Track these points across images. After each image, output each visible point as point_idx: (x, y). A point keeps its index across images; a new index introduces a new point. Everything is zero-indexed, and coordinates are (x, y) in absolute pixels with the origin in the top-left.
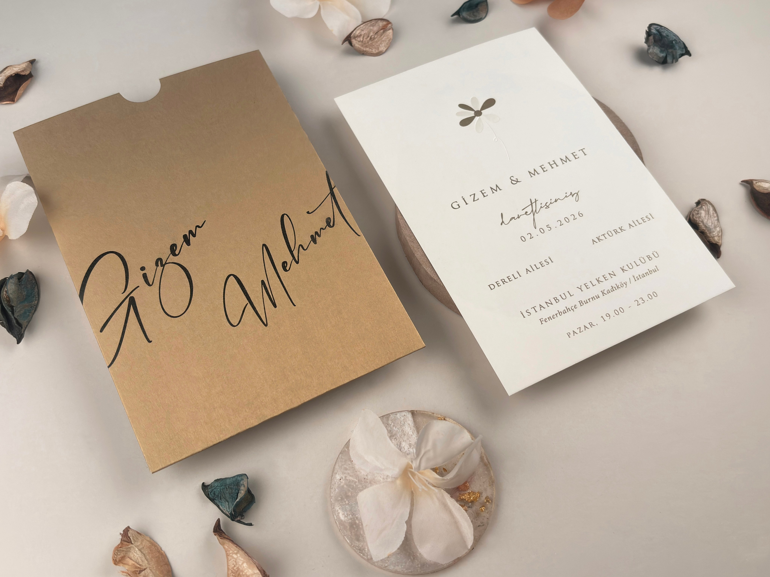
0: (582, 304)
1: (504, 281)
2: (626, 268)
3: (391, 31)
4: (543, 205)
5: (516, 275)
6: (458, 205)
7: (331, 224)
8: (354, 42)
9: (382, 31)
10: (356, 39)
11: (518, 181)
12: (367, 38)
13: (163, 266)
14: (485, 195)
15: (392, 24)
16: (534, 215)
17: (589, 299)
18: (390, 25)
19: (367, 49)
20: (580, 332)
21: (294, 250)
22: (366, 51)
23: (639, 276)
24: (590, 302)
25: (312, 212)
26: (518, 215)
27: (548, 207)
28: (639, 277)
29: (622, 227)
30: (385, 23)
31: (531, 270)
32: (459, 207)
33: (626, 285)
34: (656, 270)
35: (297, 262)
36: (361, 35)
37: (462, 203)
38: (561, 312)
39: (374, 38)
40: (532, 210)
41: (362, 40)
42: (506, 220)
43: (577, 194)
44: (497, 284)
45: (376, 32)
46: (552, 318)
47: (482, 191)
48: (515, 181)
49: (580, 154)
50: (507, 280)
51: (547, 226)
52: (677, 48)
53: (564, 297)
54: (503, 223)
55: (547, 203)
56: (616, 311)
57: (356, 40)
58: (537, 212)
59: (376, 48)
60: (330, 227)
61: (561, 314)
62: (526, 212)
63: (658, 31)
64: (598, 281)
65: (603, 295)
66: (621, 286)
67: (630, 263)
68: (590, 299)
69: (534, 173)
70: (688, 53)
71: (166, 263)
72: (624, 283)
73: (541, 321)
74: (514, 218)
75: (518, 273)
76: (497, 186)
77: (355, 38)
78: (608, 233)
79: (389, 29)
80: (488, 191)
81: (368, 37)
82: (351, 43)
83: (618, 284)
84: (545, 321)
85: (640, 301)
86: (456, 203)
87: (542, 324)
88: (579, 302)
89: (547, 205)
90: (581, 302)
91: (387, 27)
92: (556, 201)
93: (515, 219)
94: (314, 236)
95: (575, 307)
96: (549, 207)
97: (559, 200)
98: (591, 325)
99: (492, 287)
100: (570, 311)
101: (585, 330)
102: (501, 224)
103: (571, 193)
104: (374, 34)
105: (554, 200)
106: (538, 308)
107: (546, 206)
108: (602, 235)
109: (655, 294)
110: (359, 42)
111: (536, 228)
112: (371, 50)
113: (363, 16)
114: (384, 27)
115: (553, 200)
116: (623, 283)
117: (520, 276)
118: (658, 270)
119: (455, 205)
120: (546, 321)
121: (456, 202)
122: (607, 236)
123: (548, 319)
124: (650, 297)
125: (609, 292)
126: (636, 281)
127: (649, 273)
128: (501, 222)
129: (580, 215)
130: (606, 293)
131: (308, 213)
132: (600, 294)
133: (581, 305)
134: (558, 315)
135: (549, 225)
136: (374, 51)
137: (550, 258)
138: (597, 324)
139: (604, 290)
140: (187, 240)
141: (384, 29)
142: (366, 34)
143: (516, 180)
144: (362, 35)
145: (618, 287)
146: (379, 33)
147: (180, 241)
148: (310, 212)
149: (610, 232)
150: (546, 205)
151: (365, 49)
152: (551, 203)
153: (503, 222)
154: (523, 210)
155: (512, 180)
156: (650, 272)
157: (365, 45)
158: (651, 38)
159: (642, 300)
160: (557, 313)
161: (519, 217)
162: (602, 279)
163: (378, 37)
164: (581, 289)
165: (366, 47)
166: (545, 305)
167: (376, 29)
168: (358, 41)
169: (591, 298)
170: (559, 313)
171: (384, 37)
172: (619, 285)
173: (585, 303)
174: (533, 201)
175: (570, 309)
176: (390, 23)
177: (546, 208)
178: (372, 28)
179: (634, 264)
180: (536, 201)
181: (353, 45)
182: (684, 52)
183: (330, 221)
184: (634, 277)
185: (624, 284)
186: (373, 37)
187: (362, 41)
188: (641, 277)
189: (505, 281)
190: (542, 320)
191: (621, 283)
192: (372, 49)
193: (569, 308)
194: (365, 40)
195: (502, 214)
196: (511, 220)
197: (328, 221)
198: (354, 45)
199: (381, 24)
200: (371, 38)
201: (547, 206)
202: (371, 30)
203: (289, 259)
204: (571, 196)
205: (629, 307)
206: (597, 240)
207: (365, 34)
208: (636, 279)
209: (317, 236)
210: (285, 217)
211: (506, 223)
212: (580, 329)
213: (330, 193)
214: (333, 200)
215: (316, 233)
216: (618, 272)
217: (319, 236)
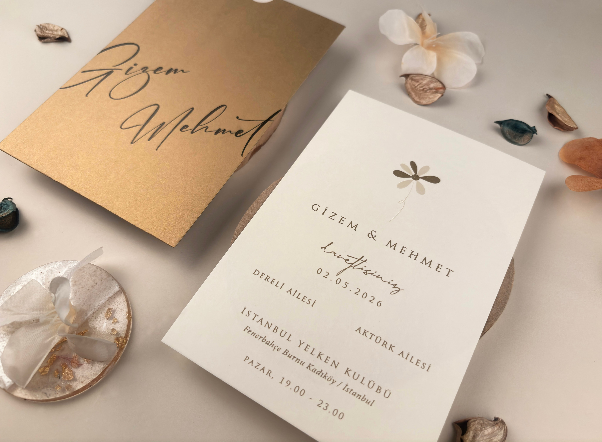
0: (285, 353)
1: (267, 278)
2: (351, 373)
3: (440, 95)
4: (364, 269)
5: (280, 285)
7: (238, 135)
9: (434, 91)
11: (374, 238)
12: (420, 87)
13: (143, 72)
14: (342, 222)
16: (350, 267)
17: (294, 357)
18: (443, 91)
20: (255, 367)
21: (201, 125)
23: (352, 390)
24: (292, 359)
26: (340, 255)
27: (366, 274)
28: (349, 390)
29: (394, 346)
30: (442, 87)
31: (293, 293)
32: (317, 210)
33: (333, 383)
34: (370, 403)
35: (192, 133)
36: (418, 82)
37: (321, 210)
38: (266, 340)
39: (426, 92)
40: (353, 264)
42: (328, 249)
43: (399, 291)
44: (262, 275)
45: (430, 88)
46: (255, 335)
47: (343, 218)
48: (372, 236)
49: (444, 271)
50: (270, 280)
51: (346, 282)
53: (282, 335)
54: (324, 248)
55: (370, 271)
56: (298, 387)
57: (412, 82)
58: (354, 268)
59: (419, 98)
61: (264, 340)
62: (348, 260)
64: (319, 355)
65: (307, 368)
66: (328, 379)
67: (359, 375)
68: (296, 357)
69: (393, 246)
71: (146, 72)
72: (333, 380)
73: (246, 328)
74: (335, 253)
75: (283, 285)
76: (357, 225)
77: (412, 79)
78: (377, 337)
79: (440, 93)
80: (346, 222)
81: (423, 87)
83: (329, 375)
84: (249, 331)
85: (324, 406)
87: (244, 330)
88: (286, 350)
89: (368, 272)
90: (287, 351)
91: (440, 90)
92: (377, 277)
93: (335, 255)
94: (221, 131)
95: (278, 349)
96: (367, 274)
97: (381, 278)
98: (269, 373)
99: (257, 272)
100: (272, 347)
101: (260, 370)
102: (322, 248)
103: (396, 285)
104: (428, 88)
105: (377, 275)
106: (257, 319)
107: (367, 272)
108: (371, 333)
109: (341, 416)
111: (337, 275)
115: (377, 274)
116: (332, 379)
117: (281, 288)
118: (371, 405)
119: (315, 207)
120: (249, 332)
121: (320, 206)
122: (374, 338)
123: (251, 333)
124: (335, 412)
125: (314, 371)
126: (344, 389)
127: (361, 398)
128: (324, 247)
129: (379, 304)
130: (311, 369)
131: (237, 117)
132: (306, 365)
133: (283, 354)
134: (261, 339)
135: (348, 283)
137: (314, 302)
138: (273, 378)
139: (313, 365)
140: (168, 72)
141: (437, 90)
143: (374, 236)
145: (325, 376)
147: (166, 68)
148: (239, 118)
149: (380, 339)
150: (367, 271)
152: (372, 274)
153: (325, 248)
154: (348, 256)
155: (371, 233)
156: (363, 398)
159: (327, 407)
160: (262, 337)
161: (338, 257)
162: (324, 357)
163: (429, 93)
164: (300, 344)
165: (414, 91)
166: (264, 322)
167: (432, 85)
169: (297, 358)
170: (264, 339)
171: (432, 95)
172: (327, 376)
173: (289, 355)
174: (363, 259)
175: (274, 346)
176: (445, 90)
177: (364, 272)
179: (360, 379)
180: (365, 261)
183: (241, 133)
184: (347, 385)
185: (332, 381)
188: (352, 392)
190: (248, 328)
191: (331, 377)
192: (416, 97)
193: (274, 345)
195: (332, 243)
196: (331, 252)
198: (408, 83)
199: (439, 85)
201: (367, 273)
202: (428, 85)
203: (192, 127)
204: (393, 286)
205: (310, 398)
206: (362, 332)
207: (422, 83)
208: (346, 389)
210: (224, 107)
211: (326, 250)
212: (258, 365)
213: (265, 121)
214: (260, 126)
215: (224, 130)
216: (342, 368)
217: (223, 133)
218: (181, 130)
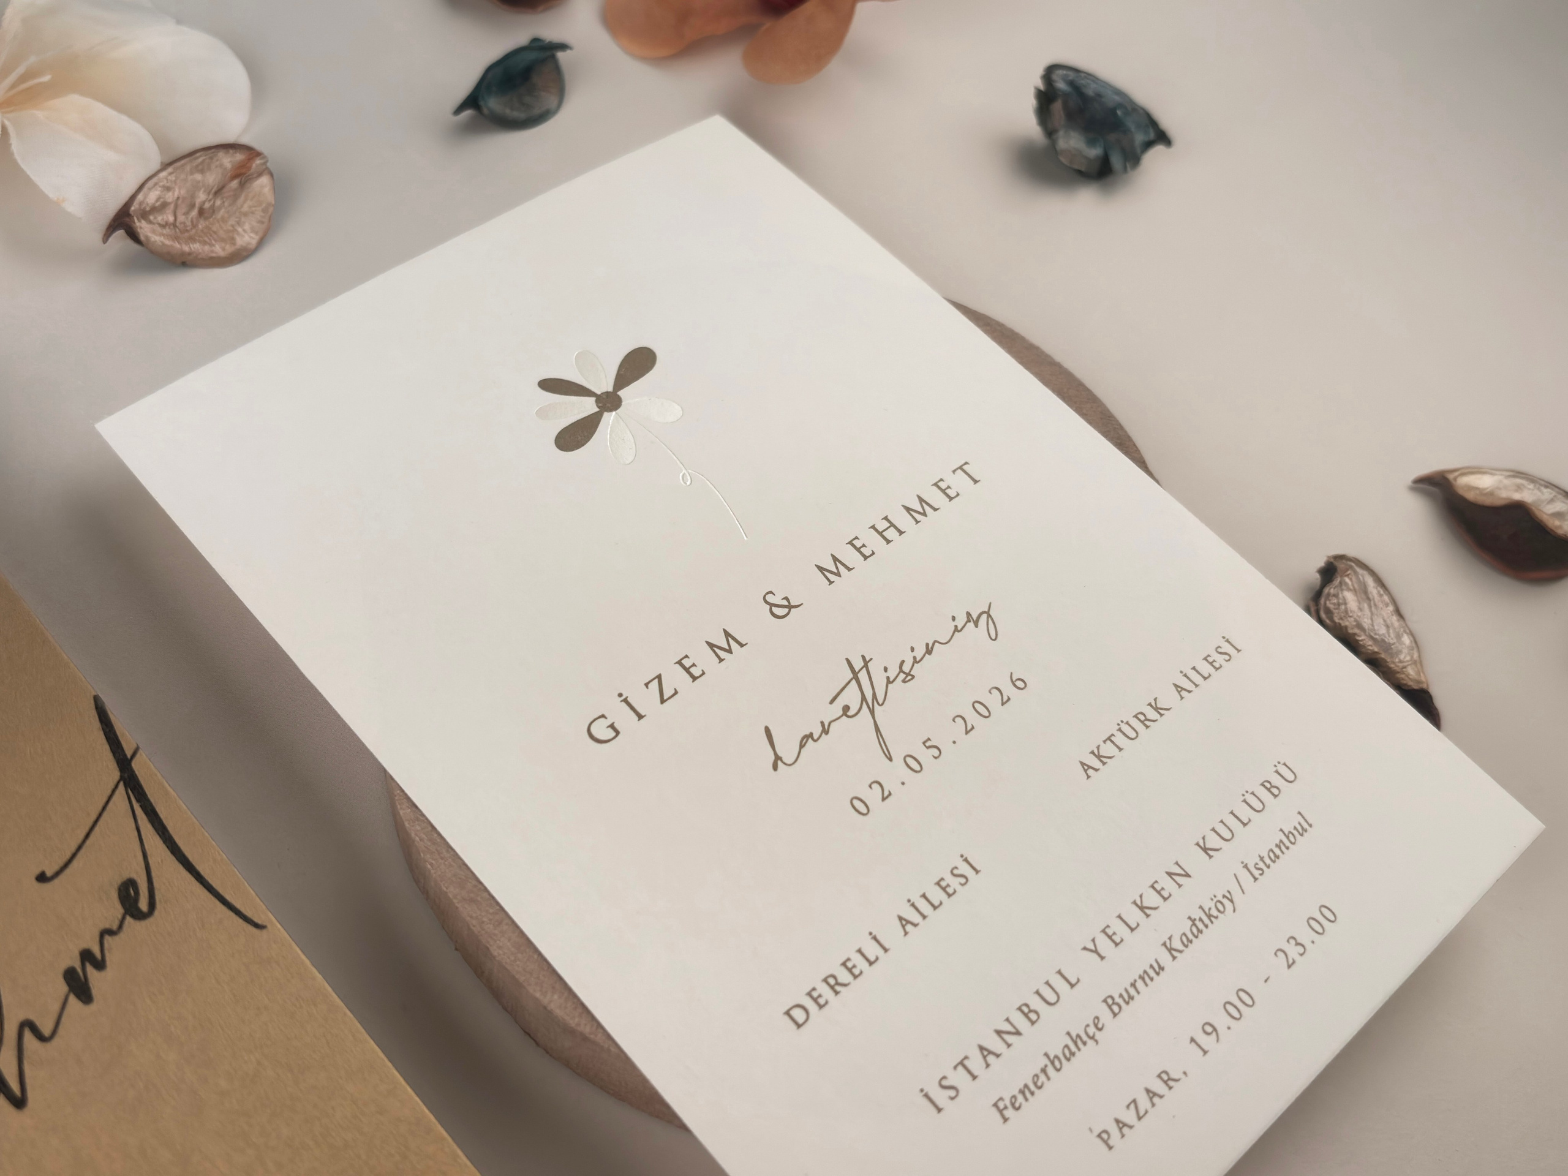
0: (1116, 1009)
1: (834, 985)
2: (1213, 841)
3: (264, 180)
4: (892, 674)
5: (872, 950)
6: (612, 726)
7: (143, 905)
8: (143, 228)
9: (235, 184)
10: (151, 218)
11: (792, 604)
12: (186, 214)
14: (696, 672)
15: (265, 157)
16: (872, 712)
17: (1133, 985)
18: (258, 161)
19: (196, 247)
20: (1140, 1118)
22: (190, 254)
23: (1262, 859)
24: (1138, 993)
25: (57, 874)
26: (822, 723)
27: (909, 677)
28: (1261, 865)
29: (1155, 700)
30: (239, 157)
31: (915, 917)
32: (617, 733)
33: (1231, 901)
34: (1306, 826)
35: (20, 1102)
36: (165, 205)
37: (623, 716)
38: (1056, 1057)
39: (213, 210)
40: (864, 698)
41: (171, 219)
42: (787, 750)
43: (989, 616)
44: (815, 1000)
45: (213, 191)
46: (1032, 1087)
47: (683, 662)
48: (782, 608)
49: (959, 482)
50: (844, 976)
51: (924, 743)
52: (1133, 128)
53: (1052, 998)
54: (779, 762)
55: (903, 662)
56: (1229, 1007)
57: (150, 222)
58: (881, 700)
59: (223, 240)
60: (139, 916)
61: (1057, 1063)
62: (846, 708)
63: (1071, 83)
64: (1142, 908)
65: (1174, 958)
66: (1219, 911)
67: (1222, 822)
68: (1135, 981)
69: (837, 568)
70: (1162, 138)
72: (1224, 896)
73: (1001, 1111)
74: (811, 736)
75: (875, 938)
76: (727, 634)
77: (144, 215)
78: (1120, 730)
79: (260, 175)
80: (704, 659)
81: (192, 206)
82: (133, 235)
83: (1208, 904)
84: (1013, 1105)
85: (1293, 951)
86: (602, 719)
87: (1005, 1120)
88: (1105, 1001)
89: (906, 668)
90: (1110, 1001)
91: (250, 168)
92: (929, 651)
93: (815, 737)
94: (79, 970)
95: (1096, 1026)
96: (913, 677)
97: (936, 644)
98: (1167, 1079)
99: (799, 1015)
100: (1085, 1043)
101: (1153, 1105)
102: (775, 767)
103: (968, 614)
104: (211, 196)
105: (924, 650)
106: (976, 1063)
107: (904, 673)
108: (1105, 742)
109: (1330, 914)
110: (163, 226)
111: (890, 759)
112: (207, 248)
113: (161, 141)
114: (243, 171)
115: (920, 652)
116: (1220, 898)
117: (886, 950)
118: (1311, 826)
119: (601, 730)
120: (1017, 1105)
121: (603, 716)
122: (1119, 739)
123: (1020, 1098)
124: (1315, 926)
125: (1187, 942)
126: (1256, 879)
127: (1288, 844)
128: (773, 758)
129: (1019, 683)
130: (1180, 947)
131: (42, 878)
132: (1165, 958)
133: (1115, 1015)
134: (1050, 1070)
135: (929, 739)
136: (219, 250)
137: (966, 860)
138: (1185, 1073)
139: (1170, 938)
141: (242, 175)
142: (184, 199)
143: (785, 603)
144: (169, 204)
145: (1209, 916)
146: (225, 190)
148: (49, 874)
149: (1128, 727)
150: (901, 671)
151: (186, 249)
152: (916, 661)
153: (778, 758)
154: (832, 702)
155: (772, 605)
156: (1288, 837)
157: (187, 235)
158: (1057, 107)
159: (1298, 944)
160: (1046, 1066)
161: (825, 731)
162: (1151, 899)
163: (226, 204)
164: (1096, 951)
165: (192, 239)
166: (995, 1044)
167: (212, 178)
168: (159, 224)
169: (1137, 978)
170: (1052, 1063)
171: (245, 202)
172: (1210, 909)
173: (1124, 1000)
174: (858, 664)
175: (1085, 1038)
176: (258, 154)
177: (904, 681)
178: (198, 177)
179: (1232, 821)
180: (866, 663)
181: (142, 238)
182: (1152, 135)
183: (137, 892)
184: (1246, 866)
185: (1225, 901)
186: (207, 205)
187: (174, 225)
188: (1268, 861)
189: (837, 983)
190: (1001, 1105)
191: (1215, 900)
192: (211, 245)
193: (1078, 1036)
194: (181, 218)
195: (767, 731)
196: (802, 746)
197: (127, 893)
198: (147, 237)
199: (228, 161)
200: (201, 212)
201: (908, 674)
202: (196, 187)
204: (971, 625)
205: (1266, 981)
206: (1094, 762)
207: (178, 198)
208: (1256, 873)
209: (90, 969)
211: (789, 758)
212: (1136, 1108)
213: (122, 778)
215: (86, 956)
216: (1194, 860)
217: (100, 965)
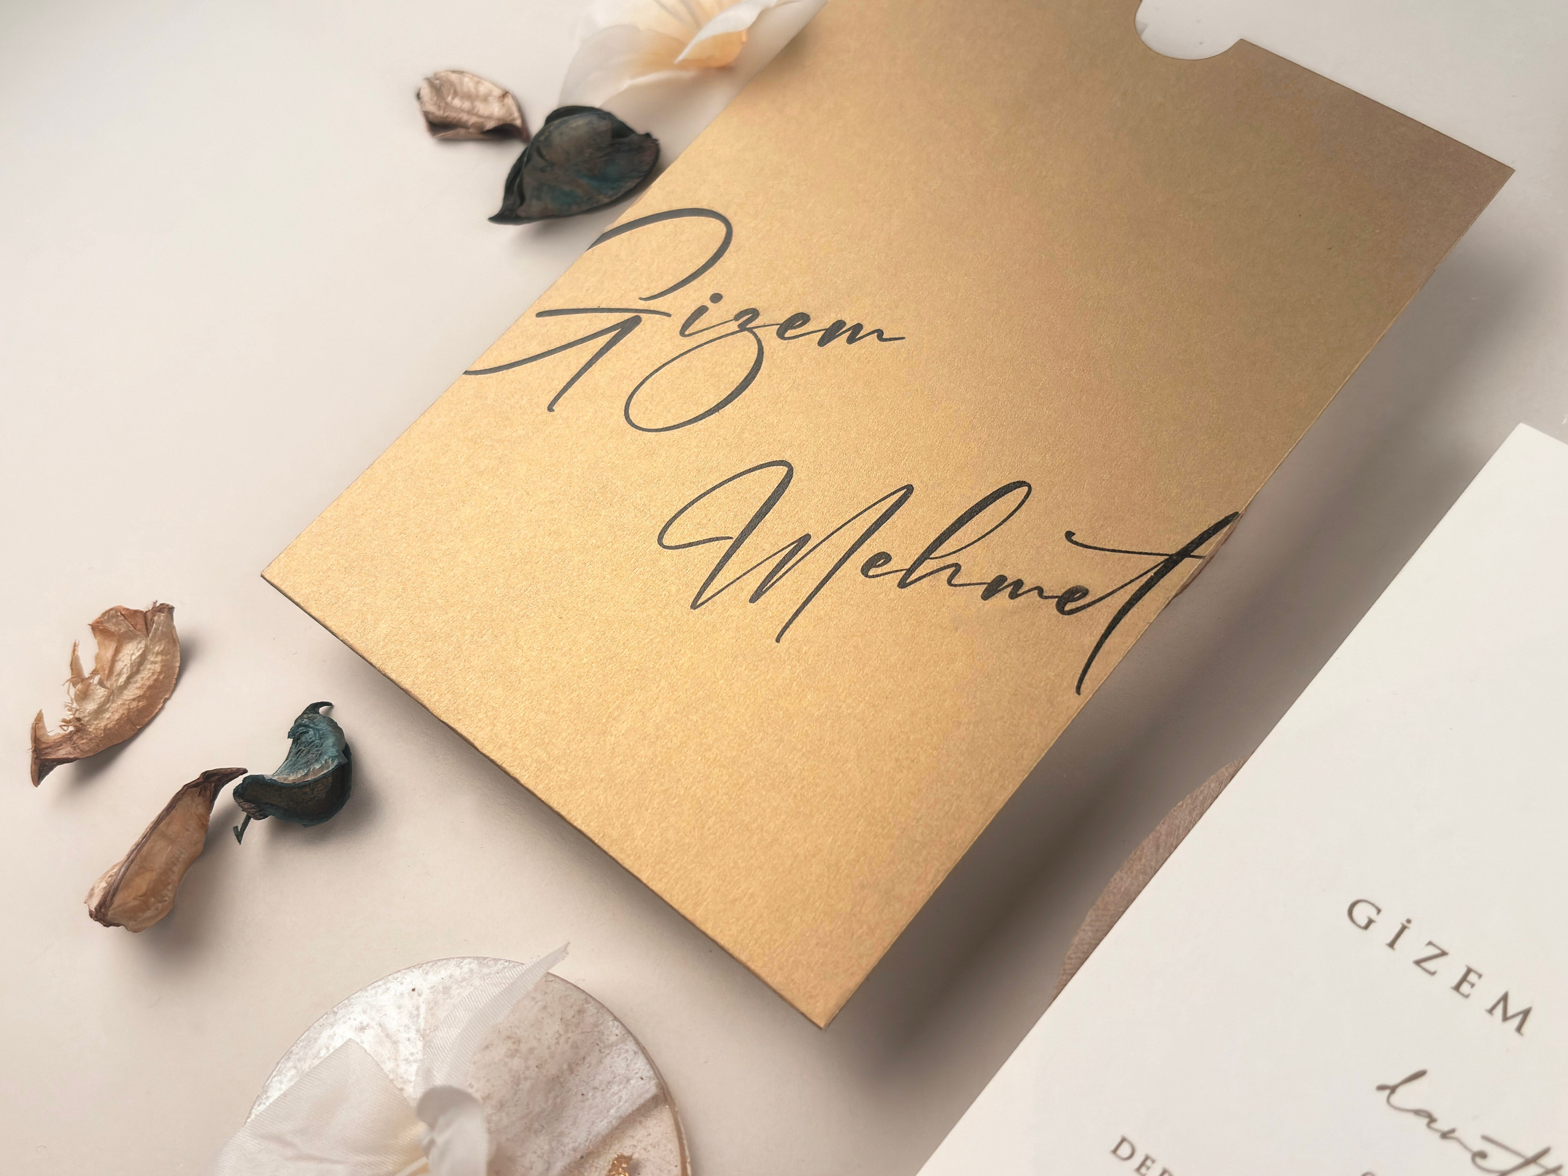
6: (1370, 922)
7: (1068, 607)
13: (742, 328)
14: (1465, 988)
21: (936, 558)
25: (1076, 543)
26: (1454, 1131)
32: (1366, 927)
35: (903, 584)
37: (1386, 928)
42: (1407, 1096)
44: (1143, 1164)
47: (1473, 974)
54: (1387, 1092)
60: (1060, 608)
62: (1483, 1155)
71: (751, 330)
74: (1432, 1119)
76: (1526, 1013)
80: (1485, 993)
86: (1375, 911)
93: (1434, 1125)
94: (1006, 584)
99: (1125, 1150)
102: (1381, 1088)
119: (1362, 913)
121: (1379, 911)
128: (1392, 1082)
140: (829, 335)
147: (822, 321)
148: (1074, 538)
153: (1393, 1089)
154: (1483, 1137)
161: (1445, 1135)
174: (1549, 1162)
183: (1079, 598)
195: (1422, 1073)
196: (1418, 1112)
197: (1075, 593)
203: (901, 561)
209: (1009, 590)
210: (1021, 492)
211: (1396, 1099)
213: (1171, 556)
214: (1151, 574)
215: (1019, 584)
217: (1013, 595)
218: (865, 570)
